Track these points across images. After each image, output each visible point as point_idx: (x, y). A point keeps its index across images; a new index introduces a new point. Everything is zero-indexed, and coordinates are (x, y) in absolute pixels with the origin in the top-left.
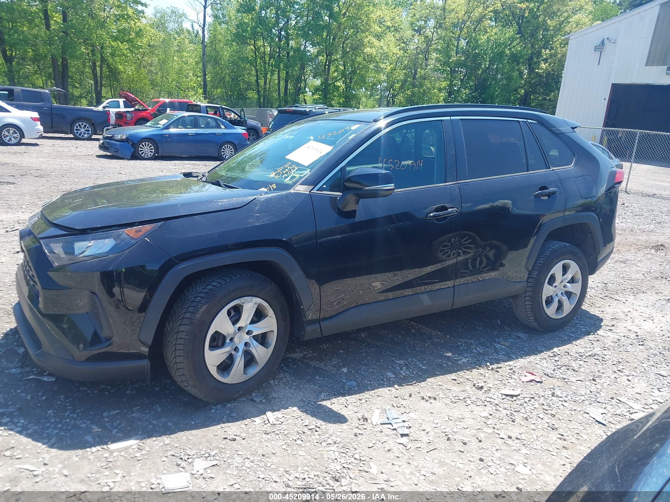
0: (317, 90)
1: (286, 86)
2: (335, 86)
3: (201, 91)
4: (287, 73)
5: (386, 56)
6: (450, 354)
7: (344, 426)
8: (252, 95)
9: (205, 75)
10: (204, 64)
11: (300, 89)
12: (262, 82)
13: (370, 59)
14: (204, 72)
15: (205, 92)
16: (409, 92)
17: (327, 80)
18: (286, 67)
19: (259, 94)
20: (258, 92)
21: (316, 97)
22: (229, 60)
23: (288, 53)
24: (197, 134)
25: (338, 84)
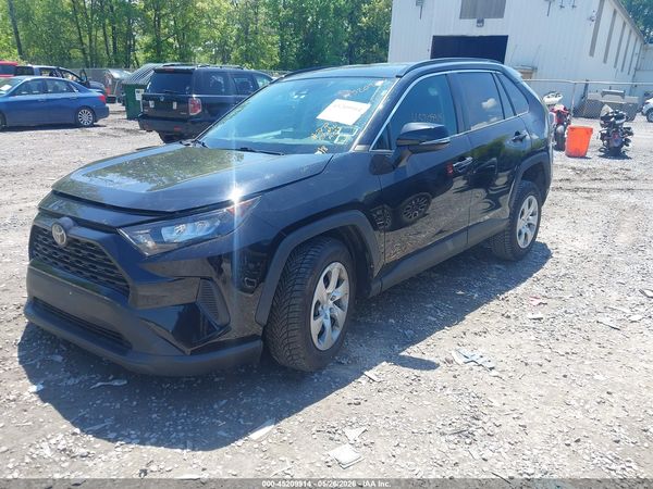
0: (148, 48)
1: (114, 44)
2: (168, 43)
3: (16, 51)
4: (114, 28)
5: (217, 11)
6: (460, 293)
7: (438, 371)
8: (76, 53)
9: (17, 33)
10: (13, 21)
11: (130, 46)
12: (86, 41)
13: (202, 13)
14: (16, 29)
15: (20, 53)
16: (243, 48)
17: (158, 37)
18: (112, 22)
19: (84, 54)
20: (83, 51)
21: (149, 55)
22: (43, 15)
23: (112, 8)
24: (48, 100)
25: (171, 40)
